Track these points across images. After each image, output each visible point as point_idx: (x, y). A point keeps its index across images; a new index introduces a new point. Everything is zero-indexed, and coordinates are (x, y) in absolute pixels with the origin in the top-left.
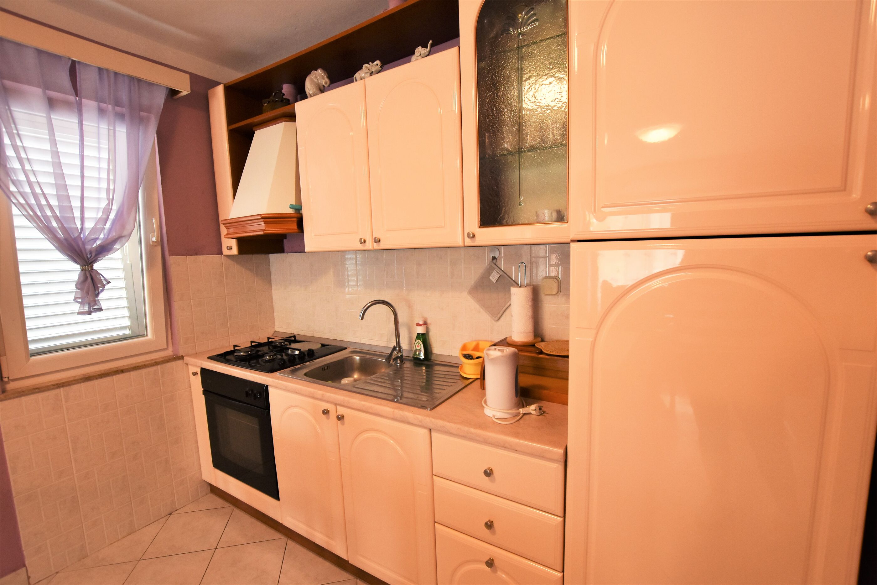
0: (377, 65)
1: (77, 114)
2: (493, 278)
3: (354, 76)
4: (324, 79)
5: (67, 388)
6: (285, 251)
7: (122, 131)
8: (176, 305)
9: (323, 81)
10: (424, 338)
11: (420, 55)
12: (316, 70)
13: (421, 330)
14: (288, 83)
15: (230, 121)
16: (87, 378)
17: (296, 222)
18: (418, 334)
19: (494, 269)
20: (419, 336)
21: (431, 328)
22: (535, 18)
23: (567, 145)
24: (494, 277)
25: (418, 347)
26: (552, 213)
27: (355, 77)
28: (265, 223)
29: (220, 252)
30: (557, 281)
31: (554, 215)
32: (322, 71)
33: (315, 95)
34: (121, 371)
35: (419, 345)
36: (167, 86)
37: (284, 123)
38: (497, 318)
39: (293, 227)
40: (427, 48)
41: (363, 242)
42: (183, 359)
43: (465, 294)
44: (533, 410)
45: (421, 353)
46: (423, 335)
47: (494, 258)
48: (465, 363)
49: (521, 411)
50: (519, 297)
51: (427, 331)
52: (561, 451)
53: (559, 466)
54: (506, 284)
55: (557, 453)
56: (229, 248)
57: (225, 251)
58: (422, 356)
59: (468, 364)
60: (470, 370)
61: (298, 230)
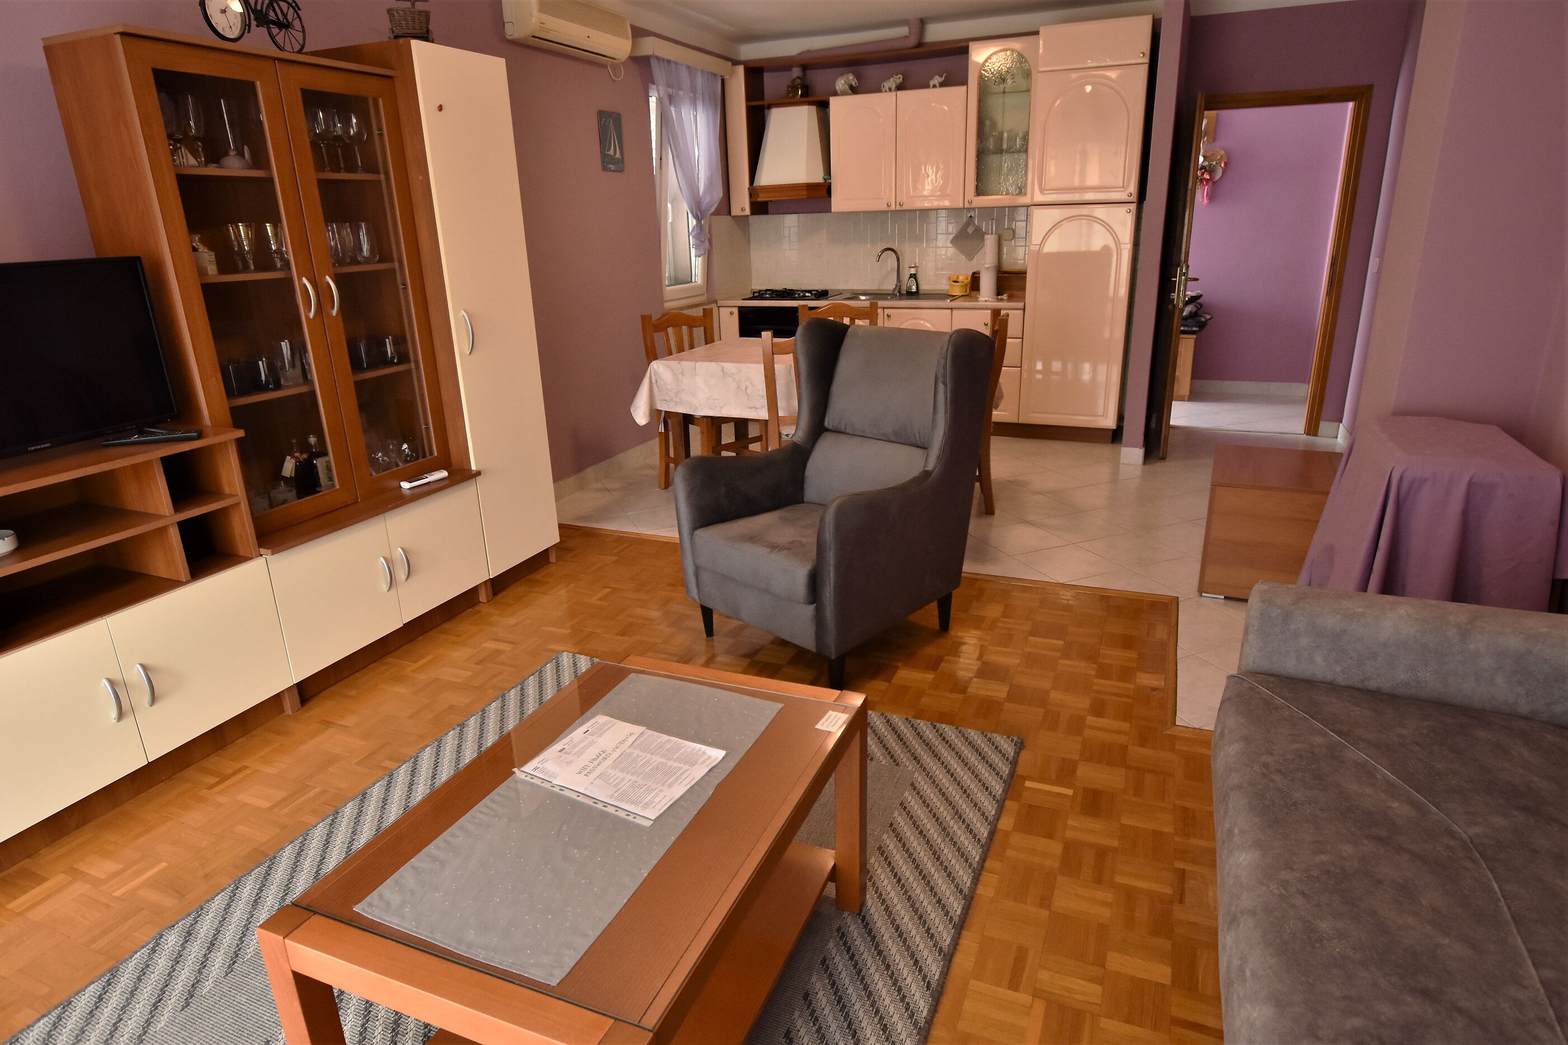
0: (900, 78)
4: (854, 81)
6: (769, 214)
9: (853, 83)
10: (914, 277)
11: (938, 82)
12: (846, 71)
13: (913, 271)
14: (797, 67)
15: (748, 98)
17: (825, 190)
18: (911, 274)
19: (971, 224)
20: (912, 276)
21: (919, 270)
23: (1026, 151)
24: (970, 230)
26: (1016, 189)
27: (883, 85)
28: (807, 190)
29: (730, 213)
30: (1013, 230)
31: (1018, 190)
32: (852, 75)
33: (843, 94)
35: (912, 282)
37: (806, 107)
38: (971, 258)
39: (825, 192)
40: (942, 78)
41: (889, 204)
42: (717, 303)
43: (948, 243)
44: (1005, 297)
45: (914, 287)
46: (915, 274)
47: (971, 216)
48: (953, 286)
49: (999, 297)
50: (990, 241)
51: (917, 271)
52: (1023, 304)
53: (1021, 312)
54: (979, 235)
55: (1021, 305)
56: (743, 210)
57: (736, 211)
58: (914, 289)
59: (957, 286)
60: (957, 291)
61: (827, 195)
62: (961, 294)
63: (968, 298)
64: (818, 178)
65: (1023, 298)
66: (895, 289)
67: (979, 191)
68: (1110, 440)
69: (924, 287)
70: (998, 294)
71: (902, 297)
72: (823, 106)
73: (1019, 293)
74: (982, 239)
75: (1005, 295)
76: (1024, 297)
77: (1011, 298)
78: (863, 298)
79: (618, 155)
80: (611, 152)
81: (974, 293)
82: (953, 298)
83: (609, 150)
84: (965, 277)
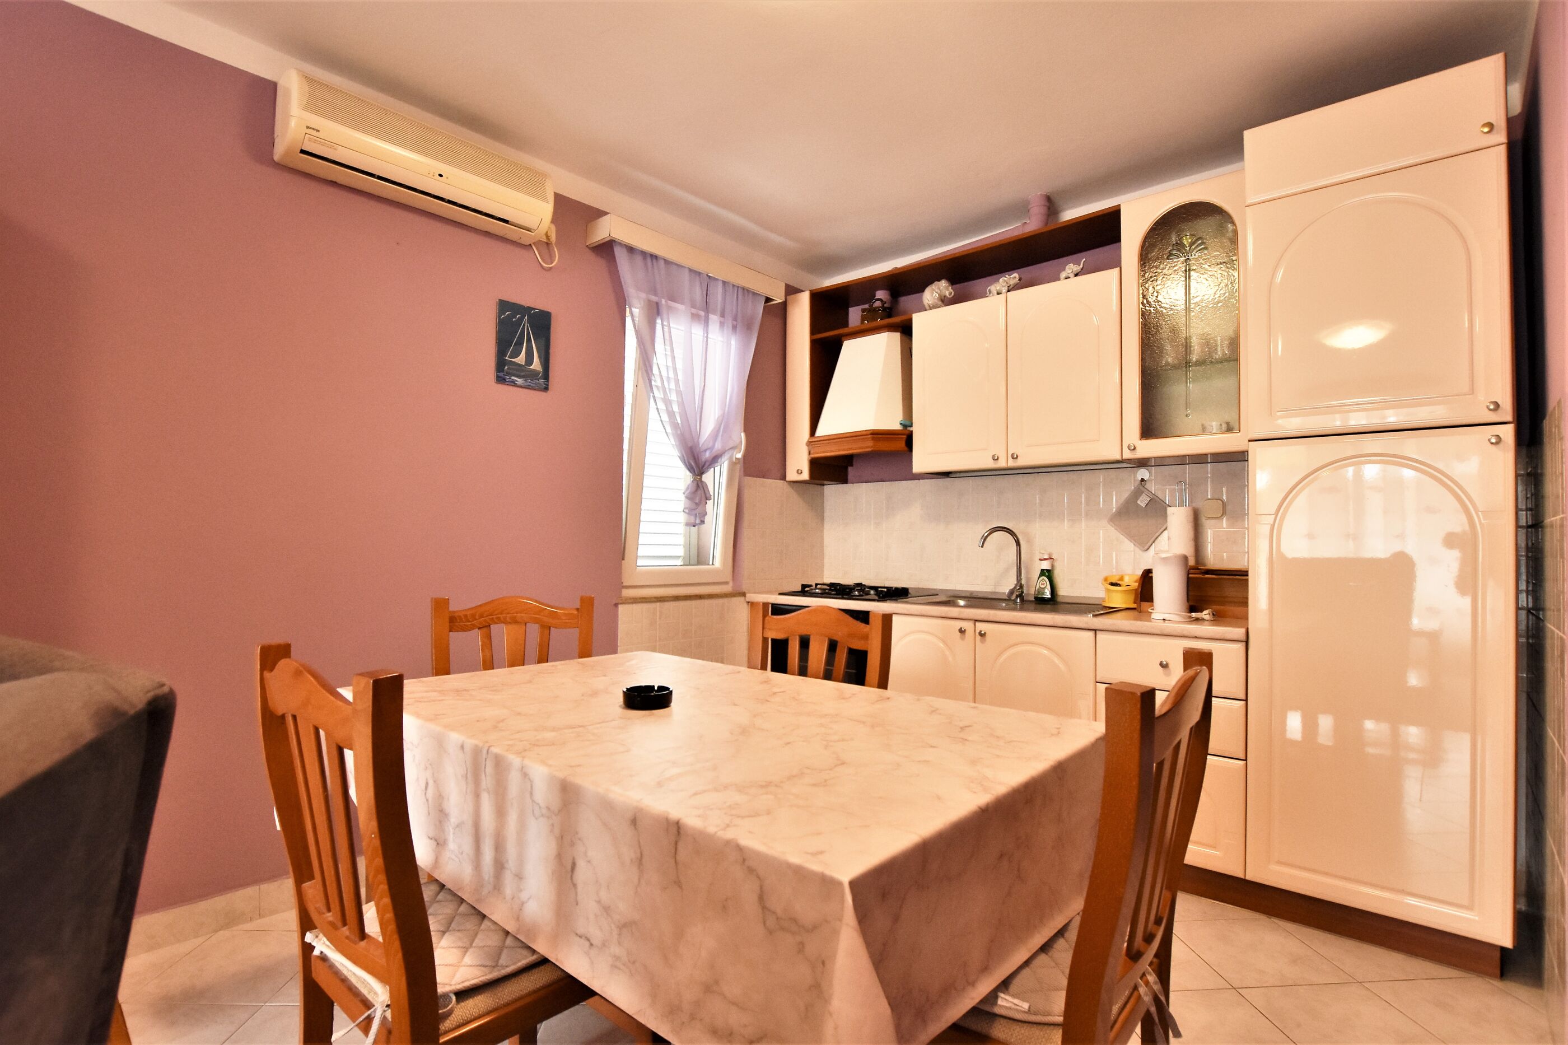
0: (1015, 277)
1: (703, 326)
2: (1141, 502)
3: (989, 288)
4: (948, 290)
5: (662, 604)
6: (849, 481)
7: (733, 342)
8: (746, 532)
9: (947, 292)
10: (1048, 574)
11: (1072, 272)
12: (939, 280)
13: (1046, 565)
14: (883, 290)
15: (814, 330)
16: (677, 598)
17: (905, 439)
18: (1042, 570)
19: (1143, 492)
20: (1043, 572)
21: (1056, 564)
22: (1200, 242)
23: (1237, 360)
24: (1143, 501)
25: (1044, 584)
26: (1221, 425)
27: (990, 290)
28: (873, 439)
29: (783, 477)
30: (1221, 503)
31: (1224, 426)
32: (947, 282)
33: (933, 307)
34: (700, 597)
35: (1044, 582)
36: (766, 295)
37: (887, 334)
38: (1146, 548)
39: (902, 445)
40: (1080, 266)
41: (995, 459)
42: (745, 596)
43: (1104, 522)
44: (1205, 614)
45: (1046, 591)
46: (1048, 571)
47: (1142, 480)
48: (1113, 591)
49: (1194, 615)
50: (1178, 518)
51: (1053, 566)
52: (1243, 630)
53: (1241, 647)
54: (1158, 509)
55: (1239, 632)
56: (800, 472)
57: (792, 475)
58: (1048, 594)
59: (1117, 591)
60: (1118, 599)
61: (906, 449)
62: (1124, 606)
63: (1135, 613)
64: (893, 423)
65: (1242, 619)
66: (1012, 592)
67: (1149, 430)
68: (1498, 972)
69: (1065, 591)
70: (1192, 609)
71: (1026, 606)
72: (906, 330)
73: (1238, 610)
74: (1164, 515)
75: (1206, 612)
76: (1245, 618)
77: (1218, 618)
78: (962, 603)
79: (536, 365)
80: (521, 359)
81: (1145, 605)
82: (1111, 611)
83: (516, 354)
84: (1131, 578)
